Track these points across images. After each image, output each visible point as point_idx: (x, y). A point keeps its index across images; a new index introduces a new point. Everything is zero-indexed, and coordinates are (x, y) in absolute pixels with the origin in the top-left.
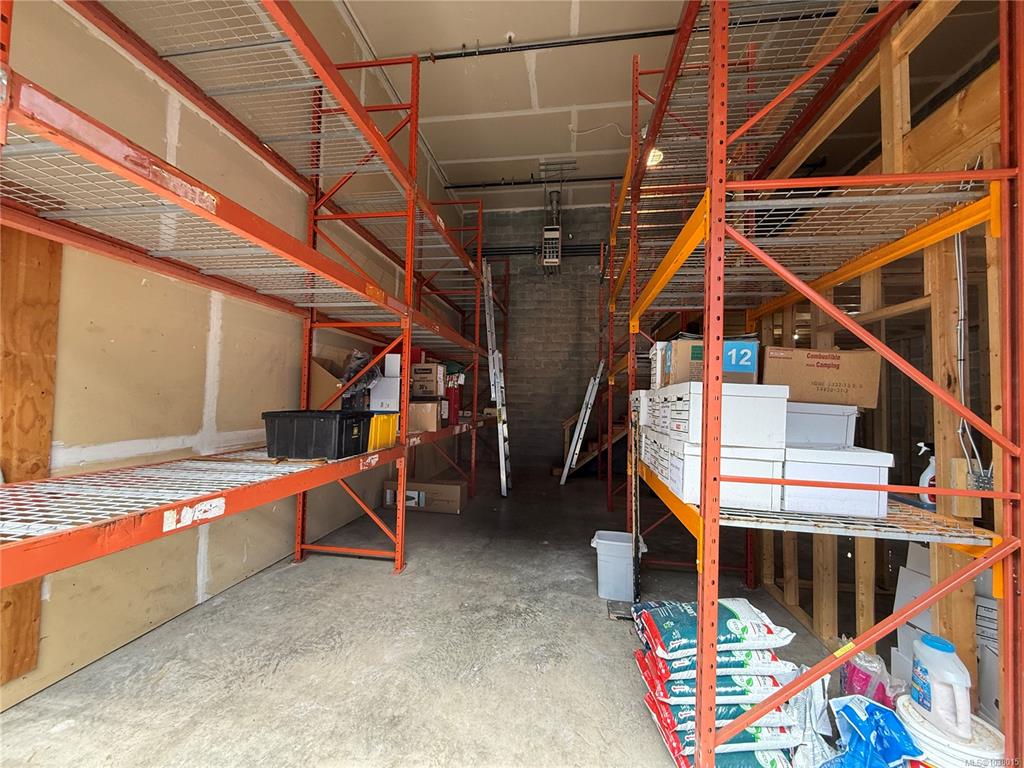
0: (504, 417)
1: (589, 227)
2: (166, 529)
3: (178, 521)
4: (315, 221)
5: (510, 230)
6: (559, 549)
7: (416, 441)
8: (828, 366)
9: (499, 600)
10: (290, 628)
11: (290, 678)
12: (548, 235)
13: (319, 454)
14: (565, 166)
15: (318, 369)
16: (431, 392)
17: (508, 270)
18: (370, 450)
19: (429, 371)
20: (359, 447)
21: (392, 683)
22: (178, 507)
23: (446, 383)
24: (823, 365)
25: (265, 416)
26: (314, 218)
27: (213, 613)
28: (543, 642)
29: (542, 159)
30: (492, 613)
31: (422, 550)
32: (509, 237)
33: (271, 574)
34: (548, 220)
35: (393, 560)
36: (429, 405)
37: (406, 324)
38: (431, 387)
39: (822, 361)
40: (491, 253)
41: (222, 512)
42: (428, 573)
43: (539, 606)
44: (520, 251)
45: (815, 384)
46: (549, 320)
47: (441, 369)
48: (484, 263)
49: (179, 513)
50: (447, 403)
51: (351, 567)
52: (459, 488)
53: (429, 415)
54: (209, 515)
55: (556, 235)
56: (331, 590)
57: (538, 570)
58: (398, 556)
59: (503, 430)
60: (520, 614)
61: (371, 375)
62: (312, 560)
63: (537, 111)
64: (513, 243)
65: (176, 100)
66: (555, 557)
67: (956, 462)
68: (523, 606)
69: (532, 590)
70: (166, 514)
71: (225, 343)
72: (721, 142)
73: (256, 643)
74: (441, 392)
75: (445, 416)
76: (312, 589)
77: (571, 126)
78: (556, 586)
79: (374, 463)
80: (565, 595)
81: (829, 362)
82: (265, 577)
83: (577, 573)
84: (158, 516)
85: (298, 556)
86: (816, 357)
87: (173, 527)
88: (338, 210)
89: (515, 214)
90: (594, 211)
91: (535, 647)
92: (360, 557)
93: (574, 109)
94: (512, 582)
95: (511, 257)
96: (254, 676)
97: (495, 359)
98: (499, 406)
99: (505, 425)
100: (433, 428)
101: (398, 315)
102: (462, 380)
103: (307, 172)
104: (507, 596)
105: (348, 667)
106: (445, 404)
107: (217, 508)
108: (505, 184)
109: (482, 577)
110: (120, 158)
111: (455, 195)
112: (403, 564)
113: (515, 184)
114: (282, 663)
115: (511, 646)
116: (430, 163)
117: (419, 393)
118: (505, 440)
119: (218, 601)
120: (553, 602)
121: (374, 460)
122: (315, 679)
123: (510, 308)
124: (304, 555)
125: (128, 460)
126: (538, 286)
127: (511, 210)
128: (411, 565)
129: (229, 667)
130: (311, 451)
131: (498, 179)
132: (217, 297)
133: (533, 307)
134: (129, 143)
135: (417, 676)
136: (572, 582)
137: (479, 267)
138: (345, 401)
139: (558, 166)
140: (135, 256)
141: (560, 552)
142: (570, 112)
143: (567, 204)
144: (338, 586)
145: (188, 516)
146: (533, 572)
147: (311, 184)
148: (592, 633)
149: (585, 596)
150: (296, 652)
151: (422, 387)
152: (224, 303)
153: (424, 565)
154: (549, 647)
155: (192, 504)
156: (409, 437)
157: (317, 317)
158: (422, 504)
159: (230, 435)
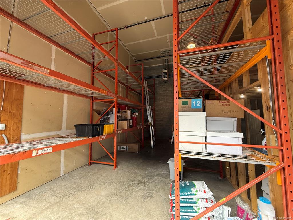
0: (152, 125)
2: (33, 155)
3: (37, 153)
4: (93, 74)
5: (155, 71)
7: (121, 132)
8: (226, 105)
9: (140, 178)
10: (81, 184)
11: (75, 198)
12: (164, 71)
14: (168, 52)
15: (95, 113)
16: (126, 118)
17: (154, 82)
18: (104, 134)
19: (126, 112)
20: (101, 133)
21: (101, 201)
22: (37, 150)
23: (132, 115)
24: (224, 105)
25: (75, 125)
26: (93, 73)
27: (64, 179)
28: (148, 192)
29: (161, 50)
30: (136, 182)
31: (123, 163)
32: (154, 73)
33: (82, 169)
34: (164, 67)
35: (113, 166)
36: (125, 121)
37: (115, 99)
38: (126, 116)
39: (224, 104)
40: (147, 78)
41: (51, 151)
42: (123, 170)
43: (151, 181)
44: (157, 77)
45: (222, 111)
46: (167, 96)
47: (129, 112)
48: (145, 81)
49: (37, 151)
50: (132, 121)
51: (103, 167)
52: (137, 145)
53: (125, 125)
54: (47, 152)
55: (166, 71)
56: (95, 174)
57: (155, 170)
58: (115, 165)
59: (152, 128)
60: (144, 183)
61: (108, 114)
62: (93, 165)
63: (157, 37)
64: (156, 75)
66: (161, 166)
67: (271, 136)
68: (146, 180)
69: (151, 176)
70: (33, 151)
71: (68, 107)
72: (175, 40)
73: (71, 187)
74: (130, 117)
75: (131, 124)
76: (90, 173)
77: (167, 40)
78: (158, 175)
80: (160, 178)
81: (226, 104)
82: (80, 169)
83: (166, 171)
84: (31, 152)
85: (90, 164)
86: (222, 102)
87: (36, 155)
88: (100, 70)
89: (156, 67)
91: (145, 193)
92: (106, 165)
93: (168, 35)
94: (146, 173)
95: (155, 79)
96: (67, 196)
97: (149, 108)
98: (150, 122)
99: (153, 127)
100: (126, 128)
101: (113, 97)
102: (137, 114)
103: (90, 61)
104: (143, 177)
105: (92, 195)
106: (131, 121)
107: (50, 150)
108: (152, 59)
109: (138, 171)
110: (20, 63)
111: (138, 63)
112: (116, 167)
113: (154, 58)
114: (75, 193)
115: (139, 192)
116: (130, 55)
118: (152, 131)
119: (66, 175)
120: (156, 180)
121: (104, 137)
122: (82, 198)
123: (155, 93)
124: (91, 164)
126: (163, 86)
127: (155, 65)
128: (119, 167)
129: (62, 193)
131: (150, 57)
132: (66, 95)
133: (162, 92)
134: (23, 59)
135: (109, 200)
136: (164, 174)
137: (143, 82)
138: (101, 121)
139: (166, 52)
140: (41, 86)
141: (163, 165)
142: (166, 37)
143: (171, 62)
144: (97, 172)
145: (40, 152)
146: (153, 170)
148: (164, 190)
149: (166, 178)
150: (80, 190)
151: (124, 117)
152: (68, 97)
153: (122, 167)
154: (149, 194)
155: (42, 149)
156: (117, 131)
157: (93, 99)
158: (127, 150)
159: (70, 131)
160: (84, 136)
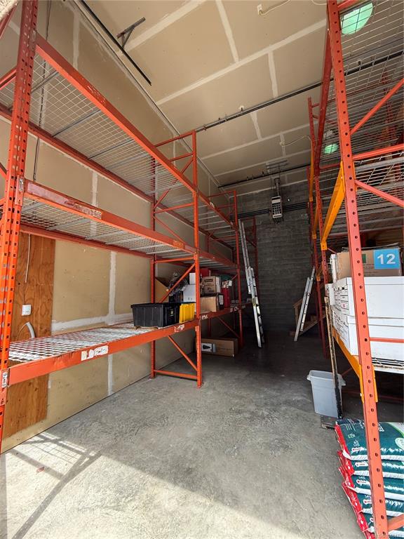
0: (257, 302)
1: (298, 194)
2: (82, 360)
3: (88, 356)
4: (154, 215)
5: (254, 202)
6: (291, 380)
7: (206, 317)
9: (252, 408)
10: (145, 412)
11: (142, 439)
12: (274, 202)
13: (155, 325)
14: (281, 164)
15: (159, 284)
16: (213, 291)
17: (255, 223)
18: (180, 322)
19: (212, 280)
20: (174, 321)
21: (190, 449)
22: (88, 349)
23: (221, 285)
25: (132, 306)
26: (154, 213)
27: (114, 401)
28: (277, 437)
29: (267, 163)
30: (247, 415)
31: (212, 376)
32: (254, 206)
33: (141, 383)
34: (274, 194)
35: (196, 380)
36: (212, 298)
37: (196, 258)
38: (213, 288)
40: (243, 216)
41: (107, 352)
42: (214, 389)
43: (276, 414)
44: (260, 212)
46: (279, 247)
47: (218, 279)
48: (239, 222)
49: (88, 352)
50: (222, 296)
51: (176, 383)
52: (232, 342)
53: (212, 304)
54: (101, 354)
55: (279, 201)
56: (166, 394)
57: (277, 392)
58: (199, 379)
59: (257, 310)
60: (264, 418)
61: (182, 284)
62: (159, 378)
63: (261, 140)
64: (256, 209)
65: (96, 174)
66: (288, 385)
68: (266, 413)
69: (272, 404)
70: (83, 352)
71: (117, 274)
72: (346, 134)
73: (130, 418)
74: (219, 290)
75: (222, 303)
76: (157, 393)
77: (281, 143)
78: (287, 403)
79: (182, 329)
80: (293, 409)
82: (137, 385)
83: (302, 396)
85: (152, 375)
87: (85, 359)
88: (164, 207)
89: (256, 194)
90: (301, 185)
91: (272, 439)
92: (181, 378)
93: (281, 134)
94: (261, 398)
95: (256, 216)
96: (127, 435)
97: (249, 272)
98: (253, 297)
99: (258, 307)
100: (214, 310)
101: (191, 254)
102: (230, 283)
103: (149, 193)
104: (257, 406)
105: (169, 437)
106: (221, 297)
107: (104, 350)
108: (249, 180)
109: (244, 393)
110: (63, 203)
111: (224, 190)
112: (202, 383)
113: (255, 178)
114: (140, 430)
115: (257, 436)
116: (210, 177)
117: (207, 292)
118: (258, 315)
119: (117, 395)
120: (285, 413)
121: (182, 327)
122: (153, 440)
123: (258, 243)
124: (155, 375)
125: (79, 327)
126: (272, 230)
127: (254, 192)
128: (206, 384)
129: (117, 429)
130: (152, 323)
131: (245, 178)
132: (113, 254)
133: (270, 241)
134: (67, 197)
135: (203, 447)
136: (298, 401)
137: (236, 227)
138: (170, 298)
139: (277, 165)
140: (80, 240)
141: (291, 382)
142: (279, 136)
143: (285, 183)
144: (169, 392)
145: (92, 354)
146: (274, 393)
147: (152, 198)
148: (309, 435)
149: (306, 411)
150: (146, 425)
151: (208, 289)
153: (213, 384)
154: (280, 441)
155: (93, 348)
156: (201, 315)
157: (158, 258)
158: (214, 351)
159: (121, 315)
160: (148, 325)
